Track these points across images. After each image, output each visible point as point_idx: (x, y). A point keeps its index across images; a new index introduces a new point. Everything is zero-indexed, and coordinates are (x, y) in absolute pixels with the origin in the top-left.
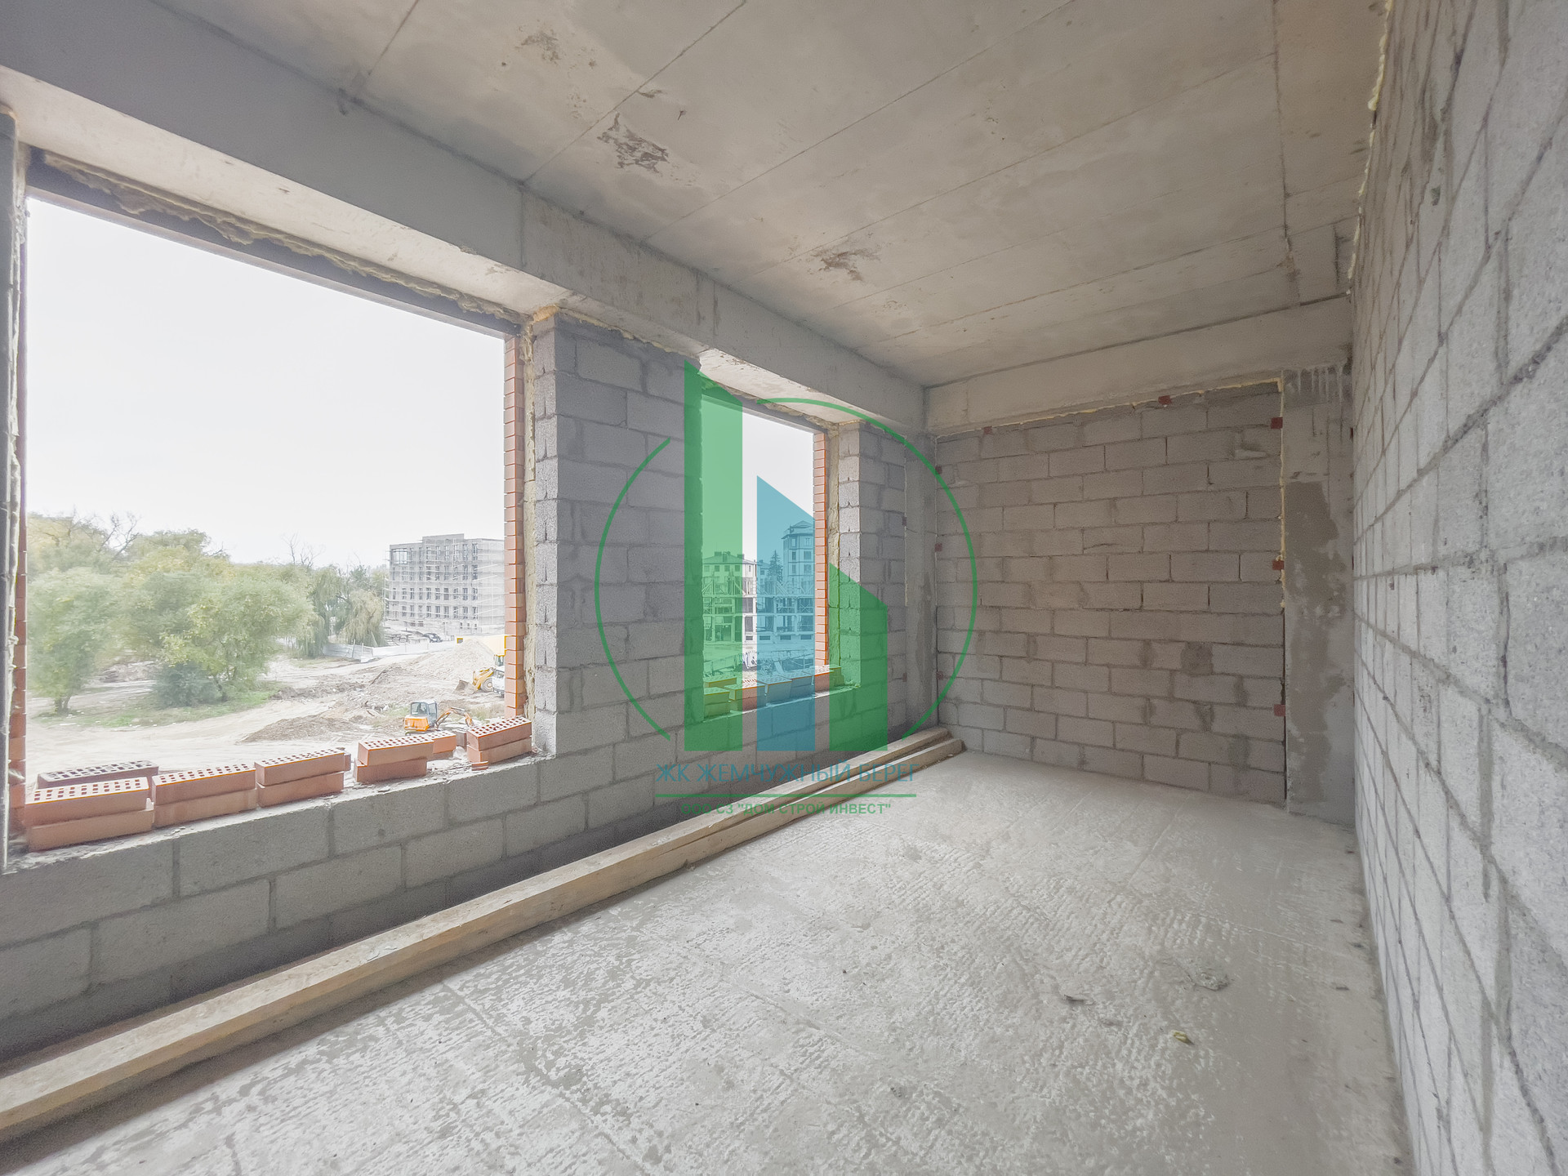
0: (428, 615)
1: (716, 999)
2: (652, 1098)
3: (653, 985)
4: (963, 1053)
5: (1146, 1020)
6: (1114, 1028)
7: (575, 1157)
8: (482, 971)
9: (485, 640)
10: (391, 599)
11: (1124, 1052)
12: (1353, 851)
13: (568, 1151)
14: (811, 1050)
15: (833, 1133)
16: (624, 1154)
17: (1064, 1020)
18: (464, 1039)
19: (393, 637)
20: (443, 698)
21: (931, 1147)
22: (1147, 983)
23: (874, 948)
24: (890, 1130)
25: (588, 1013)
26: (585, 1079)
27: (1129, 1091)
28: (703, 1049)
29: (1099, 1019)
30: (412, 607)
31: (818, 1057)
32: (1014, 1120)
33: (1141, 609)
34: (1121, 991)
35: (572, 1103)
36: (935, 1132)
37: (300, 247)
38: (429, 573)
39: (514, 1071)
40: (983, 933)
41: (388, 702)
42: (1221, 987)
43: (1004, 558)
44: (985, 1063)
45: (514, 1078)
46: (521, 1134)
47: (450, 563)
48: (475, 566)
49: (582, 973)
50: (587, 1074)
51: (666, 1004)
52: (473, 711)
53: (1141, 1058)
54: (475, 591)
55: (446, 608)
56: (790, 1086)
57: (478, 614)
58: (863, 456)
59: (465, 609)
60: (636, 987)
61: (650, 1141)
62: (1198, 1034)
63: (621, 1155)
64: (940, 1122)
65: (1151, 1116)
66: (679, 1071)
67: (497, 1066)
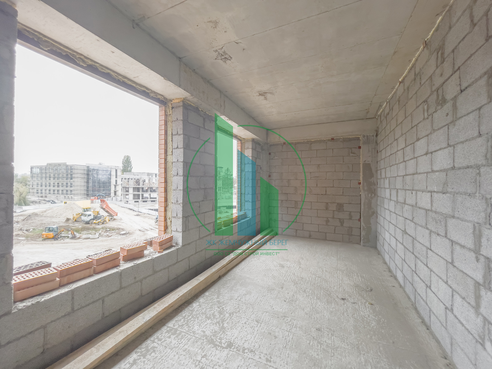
0: (49, 193)
1: (256, 315)
2: (257, 346)
3: (235, 314)
4: (327, 317)
5: (361, 301)
6: (356, 304)
7: (247, 366)
8: (177, 319)
9: (77, 203)
10: (31, 187)
11: (361, 309)
12: (379, 253)
13: (244, 365)
14: (290, 323)
15: (309, 343)
16: (260, 362)
17: (344, 304)
18: (187, 341)
19: (33, 202)
20: (59, 225)
21: (334, 341)
22: (356, 292)
23: (288, 293)
24: (322, 339)
25: (221, 325)
26: (234, 344)
27: (367, 318)
28: (262, 329)
29: (351, 303)
30: (41, 190)
31: (293, 325)
32: (347, 330)
33: (326, 194)
34: (352, 295)
35: (235, 352)
36: (332, 337)
37: (103, 69)
38: (50, 177)
39: (211, 347)
40: (313, 285)
41: (33, 228)
42: (371, 290)
43: (289, 180)
44: (333, 318)
45: (212, 349)
46: (226, 364)
47: (60, 173)
48: (72, 175)
49: (210, 314)
50: (234, 343)
51: (242, 319)
52: (74, 229)
53: (365, 310)
54: (71, 184)
55: (58, 191)
56: (291, 334)
57: (73, 192)
58: (252, 149)
59: (67, 191)
60: (230, 315)
61: (265, 357)
62: (373, 302)
63: (259, 363)
64: (332, 335)
65: (374, 323)
66: (259, 337)
67: (204, 347)
